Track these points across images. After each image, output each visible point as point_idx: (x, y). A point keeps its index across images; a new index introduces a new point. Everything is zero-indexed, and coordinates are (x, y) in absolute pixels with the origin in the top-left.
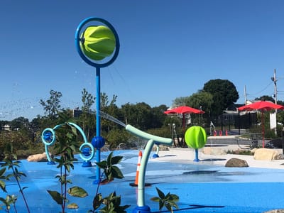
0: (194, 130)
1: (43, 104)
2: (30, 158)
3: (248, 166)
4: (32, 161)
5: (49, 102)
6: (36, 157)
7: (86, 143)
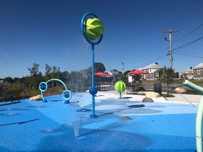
0: (120, 84)
1: (30, 70)
2: (31, 99)
3: (153, 102)
4: (33, 100)
5: (33, 69)
6: (34, 98)
7: (67, 90)
